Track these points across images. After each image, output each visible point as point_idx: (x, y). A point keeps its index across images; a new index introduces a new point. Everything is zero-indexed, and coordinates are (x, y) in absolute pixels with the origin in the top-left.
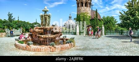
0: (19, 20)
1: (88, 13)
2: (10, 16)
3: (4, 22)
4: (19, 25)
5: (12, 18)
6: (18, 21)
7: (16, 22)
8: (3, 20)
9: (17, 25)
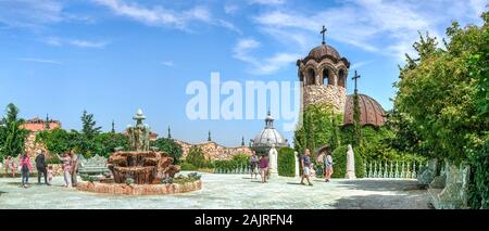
0: (116, 132)
1: (332, 106)
2: (87, 121)
3: (72, 137)
4: (112, 144)
5: (93, 128)
6: (112, 134)
7: (105, 137)
8: (69, 131)
9: (106, 145)
